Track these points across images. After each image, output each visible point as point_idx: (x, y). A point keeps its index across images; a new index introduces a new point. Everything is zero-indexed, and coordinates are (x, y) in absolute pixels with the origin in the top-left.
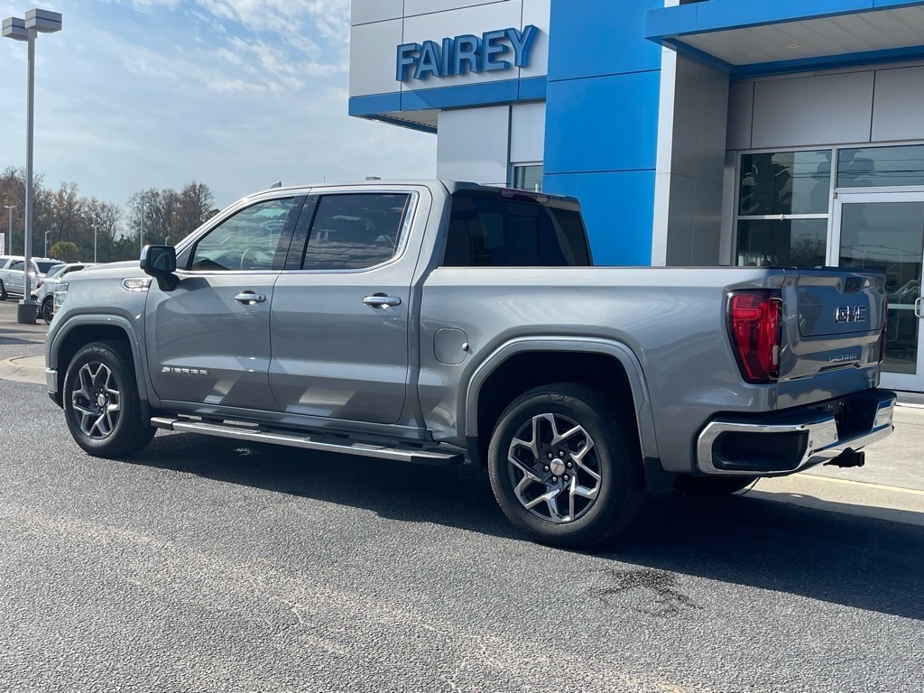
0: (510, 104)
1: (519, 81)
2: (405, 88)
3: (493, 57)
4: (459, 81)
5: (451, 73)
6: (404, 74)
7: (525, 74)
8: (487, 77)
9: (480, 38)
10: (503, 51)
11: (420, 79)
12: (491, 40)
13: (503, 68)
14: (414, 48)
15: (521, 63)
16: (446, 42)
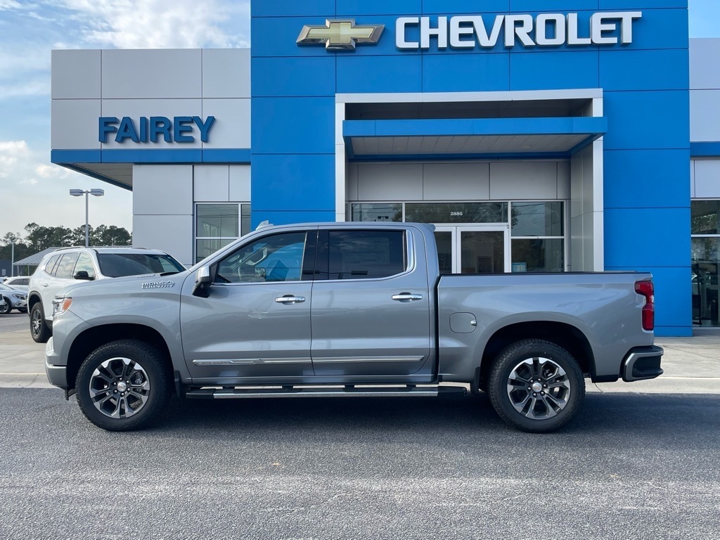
0: (193, 164)
1: (202, 151)
2: (105, 147)
3: (181, 132)
4: (151, 146)
5: (146, 141)
6: (104, 138)
7: (206, 146)
8: (176, 146)
9: (172, 120)
10: (191, 130)
11: (119, 142)
12: (181, 123)
13: (191, 140)
14: (115, 121)
15: (205, 139)
16: (143, 120)
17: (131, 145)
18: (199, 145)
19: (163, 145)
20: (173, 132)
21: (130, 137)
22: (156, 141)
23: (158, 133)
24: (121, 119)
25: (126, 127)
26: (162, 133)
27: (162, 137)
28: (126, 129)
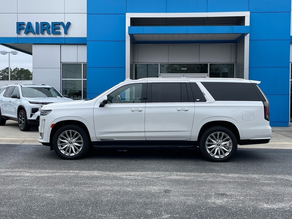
0: (61, 44)
1: (65, 38)
2: (19, 36)
3: (55, 29)
4: (41, 36)
5: (38, 34)
6: (18, 32)
7: (66, 36)
8: (52, 36)
9: (50, 24)
10: (59, 29)
11: (25, 34)
12: (55, 25)
13: (59, 33)
14: (23, 24)
15: (66, 33)
16: (37, 23)
17: (31, 35)
18: (63, 35)
19: (46, 35)
20: (51, 30)
21: (31, 32)
22: (43, 34)
23: (44, 30)
24: (26, 23)
25: (29, 27)
26: (46, 30)
27: (46, 32)
28: (29, 28)
